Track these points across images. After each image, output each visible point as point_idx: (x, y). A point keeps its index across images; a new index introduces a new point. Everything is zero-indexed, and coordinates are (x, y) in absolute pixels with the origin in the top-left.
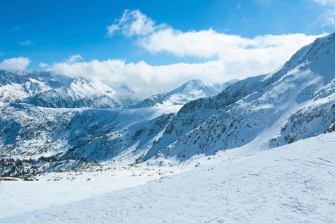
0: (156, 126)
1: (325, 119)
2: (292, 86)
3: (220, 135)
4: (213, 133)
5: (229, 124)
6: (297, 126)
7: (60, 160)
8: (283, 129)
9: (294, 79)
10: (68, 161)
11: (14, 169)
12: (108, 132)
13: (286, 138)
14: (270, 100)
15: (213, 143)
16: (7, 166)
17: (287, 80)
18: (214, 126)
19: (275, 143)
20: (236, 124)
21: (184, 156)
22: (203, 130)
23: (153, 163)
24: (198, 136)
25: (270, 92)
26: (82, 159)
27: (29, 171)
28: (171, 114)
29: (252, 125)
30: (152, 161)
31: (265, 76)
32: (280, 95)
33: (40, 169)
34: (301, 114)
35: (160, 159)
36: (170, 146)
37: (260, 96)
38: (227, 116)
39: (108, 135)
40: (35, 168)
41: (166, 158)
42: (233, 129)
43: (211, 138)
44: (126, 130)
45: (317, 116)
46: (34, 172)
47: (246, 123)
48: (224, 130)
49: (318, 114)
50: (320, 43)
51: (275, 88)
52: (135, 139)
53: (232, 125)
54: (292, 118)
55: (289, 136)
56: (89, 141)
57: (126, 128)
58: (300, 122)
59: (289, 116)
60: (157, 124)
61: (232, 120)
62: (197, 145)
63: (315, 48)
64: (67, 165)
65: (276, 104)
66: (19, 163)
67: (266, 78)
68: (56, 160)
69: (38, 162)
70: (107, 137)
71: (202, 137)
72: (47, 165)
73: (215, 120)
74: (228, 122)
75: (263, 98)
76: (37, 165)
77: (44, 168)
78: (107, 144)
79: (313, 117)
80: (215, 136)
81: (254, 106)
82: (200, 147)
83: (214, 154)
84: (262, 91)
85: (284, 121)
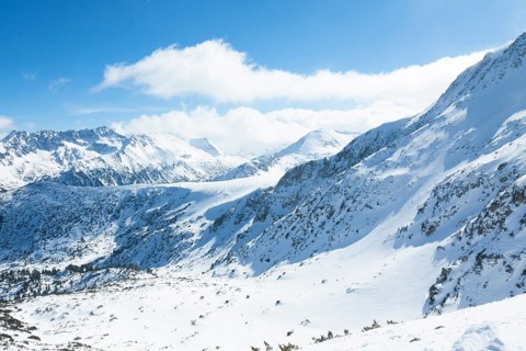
0: (247, 208)
1: (486, 191)
2: (442, 135)
3: (324, 223)
4: (313, 221)
5: (340, 203)
6: (441, 205)
7: (97, 269)
8: (421, 210)
9: (446, 122)
10: (108, 271)
11: (26, 285)
12: (174, 221)
13: (423, 226)
14: (405, 162)
15: (312, 237)
16: (15, 282)
17: (435, 126)
18: (316, 208)
19: (406, 234)
20: (349, 204)
21: (268, 260)
22: (300, 216)
23: (222, 273)
24: (292, 227)
25: (406, 148)
26: (131, 266)
27: (48, 289)
28: (271, 188)
29: (373, 205)
30: (220, 269)
31: (409, 120)
32: (421, 152)
33: (66, 285)
34: (448, 184)
35: (232, 266)
36: (250, 244)
37: (391, 154)
38: (337, 190)
39: (173, 226)
40: (59, 283)
41: (241, 263)
42: (344, 212)
43: (310, 229)
44: (200, 217)
45: (474, 186)
46: (56, 289)
47: (364, 202)
48: (331, 214)
49: (475, 182)
50: (492, 61)
51: (415, 140)
52: (215, 231)
53: (343, 206)
54: (435, 191)
55: (427, 222)
56: (143, 237)
57: (201, 213)
58: (446, 198)
59: (433, 186)
60: (248, 205)
61: (343, 197)
62: (290, 241)
63: (484, 69)
64: (106, 278)
65: (414, 168)
66: (36, 276)
67: (410, 123)
68: (91, 269)
69: (64, 274)
70: (170, 230)
71: (298, 227)
72: (77, 277)
73: (319, 198)
74: (337, 201)
75: (395, 157)
76: (62, 279)
77: (71, 283)
78: (171, 240)
79: (467, 189)
80: (316, 225)
81: (379, 172)
82: (293, 245)
83: (312, 256)
84: (394, 146)
85: (424, 196)
